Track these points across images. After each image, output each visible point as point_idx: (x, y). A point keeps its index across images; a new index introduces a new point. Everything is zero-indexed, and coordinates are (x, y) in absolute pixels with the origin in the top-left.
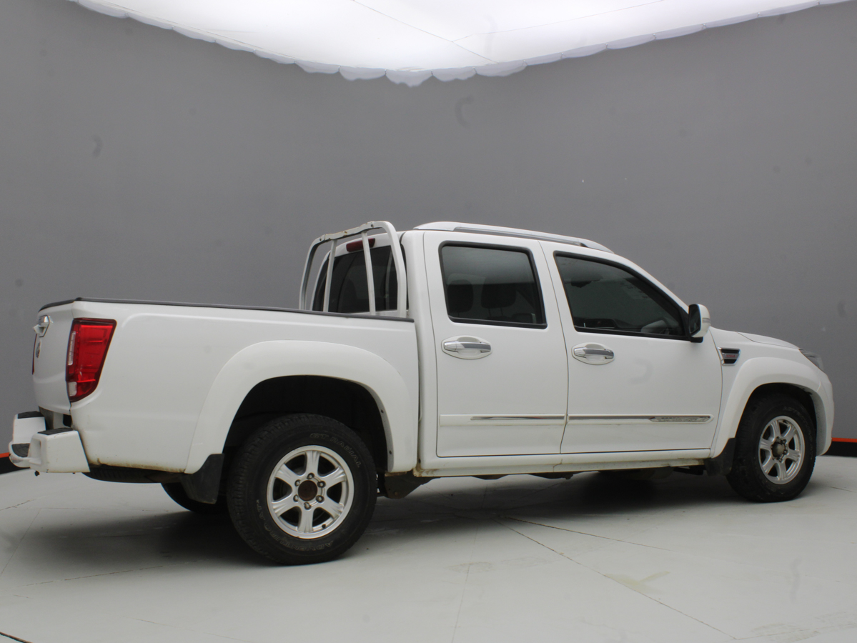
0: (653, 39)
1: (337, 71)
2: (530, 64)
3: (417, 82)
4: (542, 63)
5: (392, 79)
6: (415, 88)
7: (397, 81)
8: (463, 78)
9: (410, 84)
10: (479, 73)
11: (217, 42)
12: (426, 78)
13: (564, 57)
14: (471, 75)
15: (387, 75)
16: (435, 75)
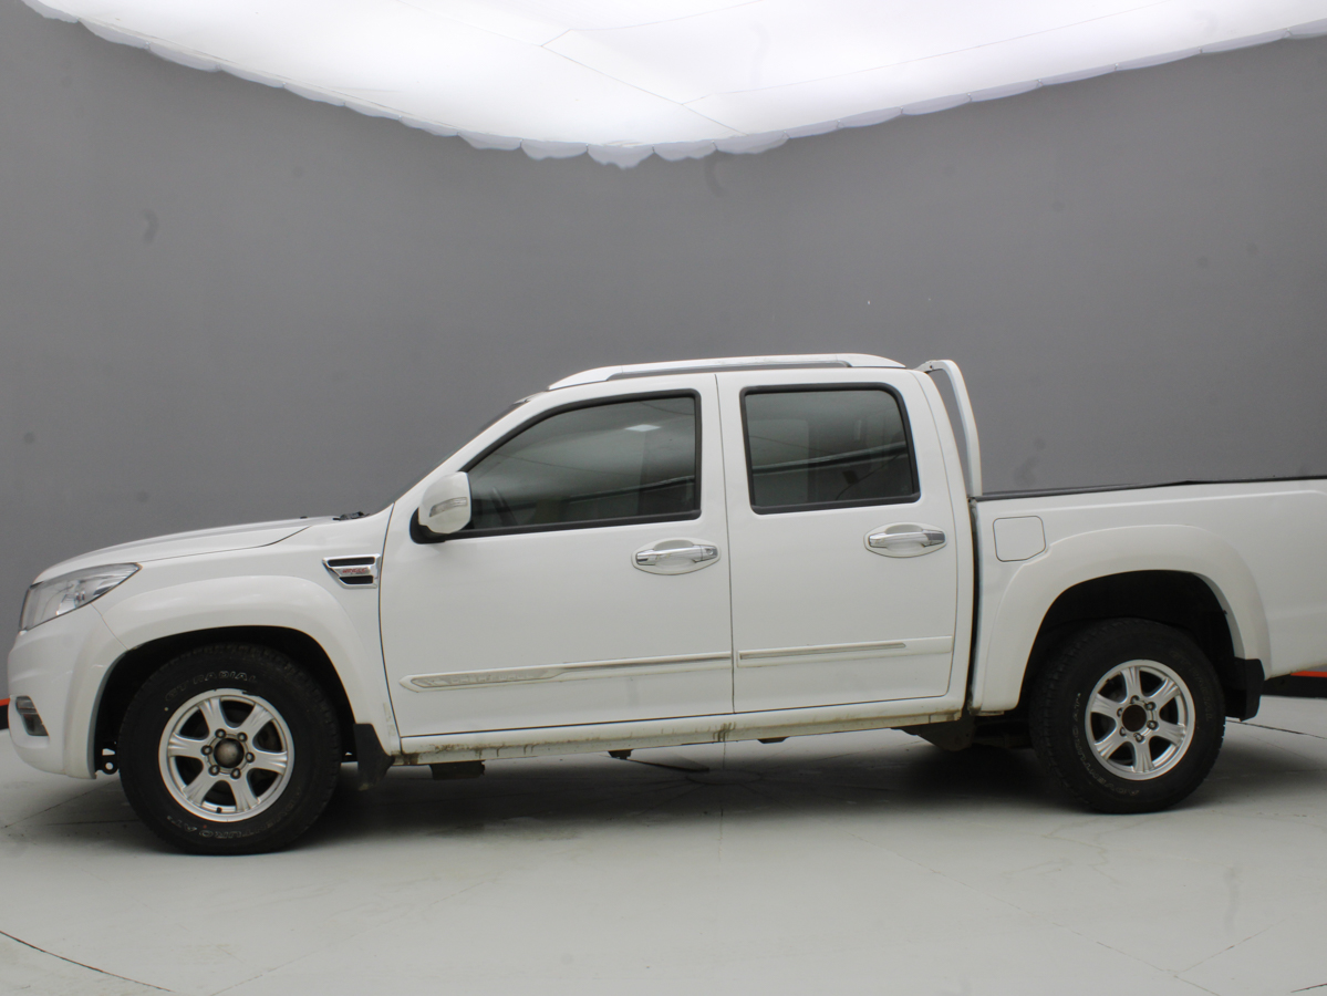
0: (968, 100)
1: (518, 145)
2: (792, 137)
3: (633, 162)
4: (809, 134)
5: (596, 157)
6: (629, 170)
7: (604, 161)
8: (698, 155)
9: (622, 164)
10: (721, 148)
11: (347, 105)
12: (645, 156)
13: (841, 126)
14: (709, 152)
15: (590, 153)
16: (657, 152)
